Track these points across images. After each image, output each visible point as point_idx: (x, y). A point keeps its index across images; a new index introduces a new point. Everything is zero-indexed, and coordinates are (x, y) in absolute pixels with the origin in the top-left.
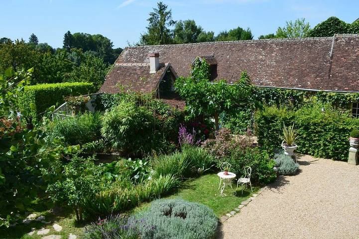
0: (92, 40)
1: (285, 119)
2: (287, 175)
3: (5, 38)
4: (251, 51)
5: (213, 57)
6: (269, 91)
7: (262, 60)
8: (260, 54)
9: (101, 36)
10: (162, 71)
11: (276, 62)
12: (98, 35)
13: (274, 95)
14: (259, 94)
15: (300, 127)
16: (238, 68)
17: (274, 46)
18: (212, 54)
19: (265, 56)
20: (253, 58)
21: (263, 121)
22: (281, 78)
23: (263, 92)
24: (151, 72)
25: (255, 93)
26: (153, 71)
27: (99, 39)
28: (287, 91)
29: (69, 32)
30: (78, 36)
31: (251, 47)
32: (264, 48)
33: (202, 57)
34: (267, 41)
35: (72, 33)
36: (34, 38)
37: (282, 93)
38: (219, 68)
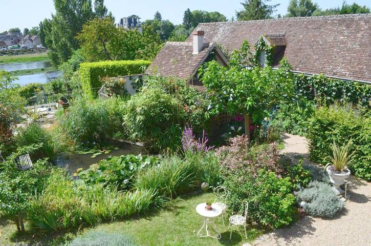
0: (209, 17)
1: (345, 129)
2: (318, 217)
3: (134, 16)
4: (330, 30)
5: (284, 36)
6: (343, 85)
7: (342, 42)
8: (341, 33)
9: (218, 14)
10: (205, 53)
11: (361, 45)
12: (215, 12)
13: (348, 90)
14: (329, 87)
15: (366, 143)
16: (309, 51)
17: (362, 23)
18: (283, 33)
19: (348, 37)
20: (330, 39)
21: (317, 127)
22: (363, 68)
23: (334, 84)
24: (193, 53)
25: (324, 85)
26: (196, 52)
27: (216, 16)
28: (367, 86)
29: (189, 9)
30: (197, 13)
31: (333, 24)
32: (348, 26)
33: (266, 37)
34: (354, 16)
35: (191, 11)
36: (158, 16)
37: (359, 88)
38: (287, 50)
